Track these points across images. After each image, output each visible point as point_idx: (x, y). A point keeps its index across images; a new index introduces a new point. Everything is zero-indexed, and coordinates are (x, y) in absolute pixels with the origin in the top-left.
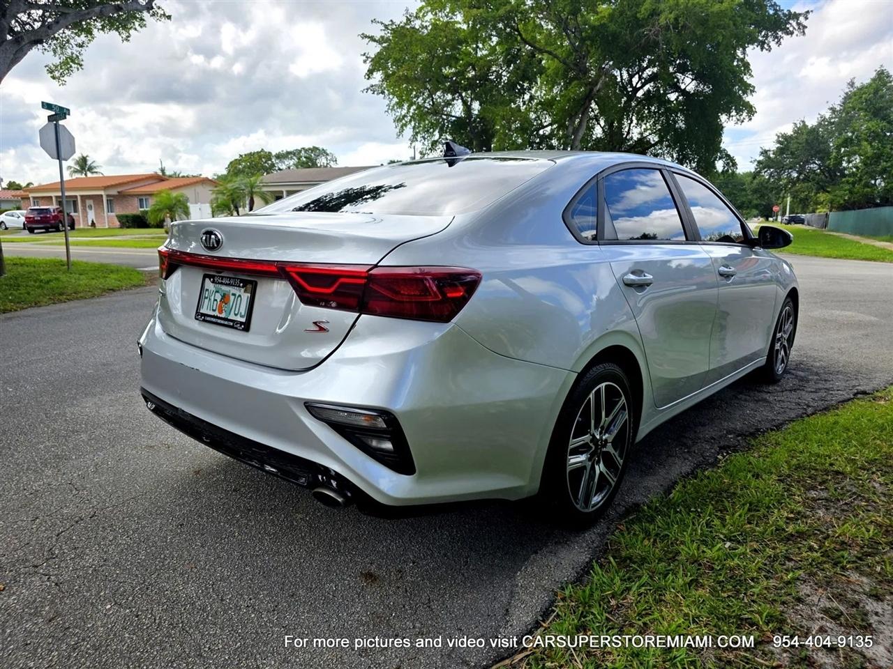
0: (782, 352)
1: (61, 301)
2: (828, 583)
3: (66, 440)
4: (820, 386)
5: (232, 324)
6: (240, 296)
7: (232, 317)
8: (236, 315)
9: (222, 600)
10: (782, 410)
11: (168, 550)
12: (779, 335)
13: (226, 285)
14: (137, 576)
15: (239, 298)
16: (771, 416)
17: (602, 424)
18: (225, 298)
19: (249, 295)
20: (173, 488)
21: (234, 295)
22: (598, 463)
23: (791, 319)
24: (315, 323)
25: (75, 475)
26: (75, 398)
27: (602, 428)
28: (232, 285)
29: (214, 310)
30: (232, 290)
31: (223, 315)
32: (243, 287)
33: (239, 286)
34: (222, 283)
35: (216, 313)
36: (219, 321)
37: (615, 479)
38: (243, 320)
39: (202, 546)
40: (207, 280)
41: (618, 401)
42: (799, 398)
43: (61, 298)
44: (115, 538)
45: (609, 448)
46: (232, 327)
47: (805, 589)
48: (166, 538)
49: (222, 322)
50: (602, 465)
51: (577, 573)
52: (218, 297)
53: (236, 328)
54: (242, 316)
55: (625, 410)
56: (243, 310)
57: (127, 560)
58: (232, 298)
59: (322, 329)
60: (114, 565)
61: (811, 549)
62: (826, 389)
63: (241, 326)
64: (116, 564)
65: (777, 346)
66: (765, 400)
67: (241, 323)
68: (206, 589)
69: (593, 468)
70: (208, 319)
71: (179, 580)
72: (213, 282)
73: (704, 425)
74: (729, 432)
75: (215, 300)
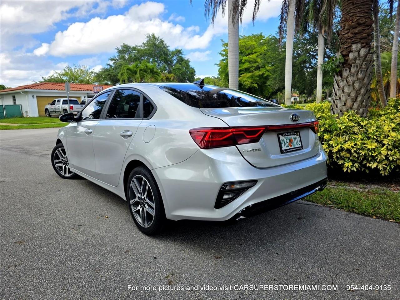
5: (298, 148)
6: (296, 138)
7: (296, 146)
8: (297, 145)
13: (289, 135)
18: (290, 140)
19: (299, 136)
21: (294, 138)
28: (292, 135)
30: (292, 137)
31: (293, 147)
32: (296, 134)
33: (294, 134)
35: (290, 147)
36: (293, 149)
38: (301, 146)
40: (280, 136)
49: (295, 149)
52: (288, 141)
53: (300, 150)
54: (300, 145)
56: (299, 142)
58: (293, 140)
63: (301, 148)
70: (289, 150)
72: (283, 136)
75: (287, 143)
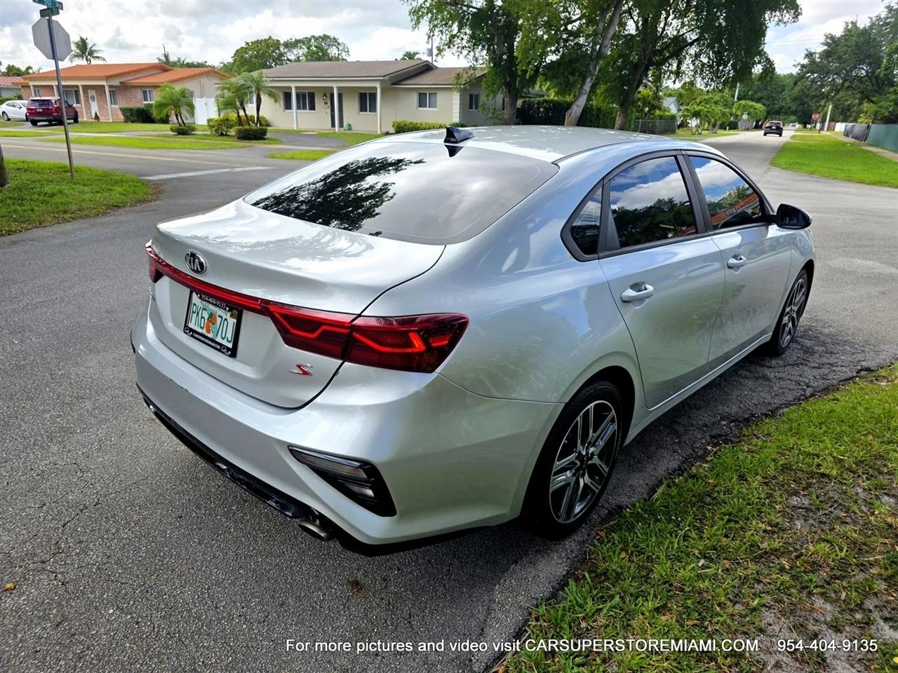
0: (790, 325)
1: (65, 221)
2: (792, 612)
3: (71, 409)
4: (825, 360)
5: (219, 347)
6: (226, 319)
7: (219, 339)
8: (223, 338)
9: (216, 608)
10: (781, 391)
11: (167, 546)
12: (788, 310)
13: (213, 304)
14: (137, 576)
15: (226, 322)
16: (769, 399)
17: (589, 440)
18: (212, 317)
19: (235, 321)
20: (174, 472)
21: (220, 317)
22: (583, 476)
23: (804, 290)
24: (299, 366)
25: (80, 453)
26: (79, 355)
27: (589, 444)
28: (218, 306)
29: (202, 328)
30: (219, 312)
31: (210, 335)
32: (229, 311)
33: (225, 309)
34: (208, 302)
35: (204, 331)
36: (207, 341)
37: (600, 487)
38: (230, 345)
39: (200, 544)
40: (194, 294)
41: (608, 415)
42: (800, 376)
43: (65, 216)
44: (118, 530)
45: (596, 460)
46: (219, 350)
47: (769, 616)
48: (165, 532)
49: (210, 343)
50: (586, 476)
51: (553, 588)
52: (206, 315)
53: (223, 353)
54: (228, 341)
55: (615, 422)
56: (230, 335)
57: (128, 558)
58: (219, 320)
59: (305, 373)
60: (116, 563)
61: (782, 570)
62: (829, 364)
63: (228, 352)
64: (118, 562)
65: (786, 319)
66: (765, 378)
67: (228, 349)
68: (202, 593)
69: (577, 482)
70: (197, 335)
71: (177, 582)
72: (200, 298)
73: (699, 408)
74: (723, 418)
75: (202, 317)
